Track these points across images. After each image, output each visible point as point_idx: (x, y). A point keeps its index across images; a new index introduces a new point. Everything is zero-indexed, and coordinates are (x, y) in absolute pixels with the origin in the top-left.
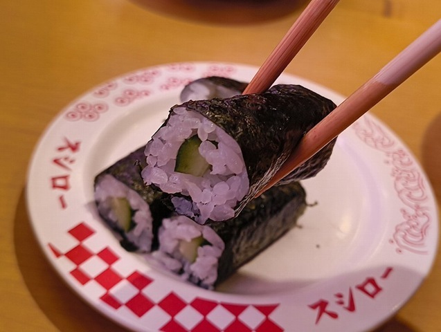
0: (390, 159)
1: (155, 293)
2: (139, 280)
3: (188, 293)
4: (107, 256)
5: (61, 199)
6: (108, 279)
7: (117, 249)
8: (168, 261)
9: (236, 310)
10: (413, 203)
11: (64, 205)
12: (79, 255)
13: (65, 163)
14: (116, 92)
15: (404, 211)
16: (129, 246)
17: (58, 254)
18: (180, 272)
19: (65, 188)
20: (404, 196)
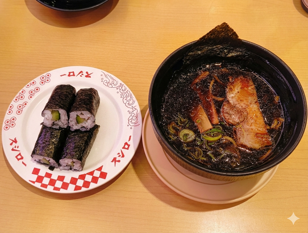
0: (119, 90)
1: (67, 180)
2: (61, 178)
3: (76, 175)
4: (48, 175)
5: (23, 163)
6: (52, 182)
7: (50, 172)
8: (66, 168)
9: (91, 173)
10: (131, 107)
11: (25, 165)
12: (40, 179)
13: (16, 149)
14: (15, 109)
15: (128, 111)
16: (52, 168)
17: (34, 182)
18: (71, 169)
19: (22, 158)
20: (127, 105)
